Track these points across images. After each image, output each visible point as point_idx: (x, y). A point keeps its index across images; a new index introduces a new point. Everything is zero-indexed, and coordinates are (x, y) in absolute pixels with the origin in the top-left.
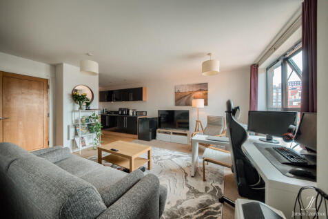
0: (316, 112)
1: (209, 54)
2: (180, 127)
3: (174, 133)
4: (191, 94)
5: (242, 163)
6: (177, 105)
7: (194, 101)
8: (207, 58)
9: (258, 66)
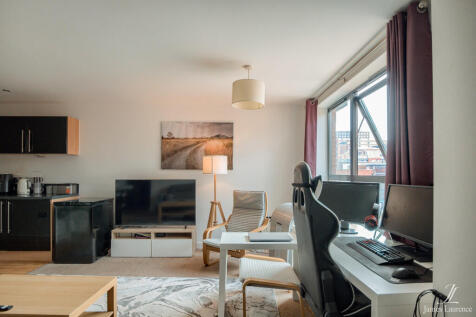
0: (432, 185)
1: (246, 66)
2: (166, 220)
3: (158, 235)
4: (198, 142)
5: (331, 276)
6: (164, 167)
7: (206, 161)
8: (243, 75)
9: (316, 103)
